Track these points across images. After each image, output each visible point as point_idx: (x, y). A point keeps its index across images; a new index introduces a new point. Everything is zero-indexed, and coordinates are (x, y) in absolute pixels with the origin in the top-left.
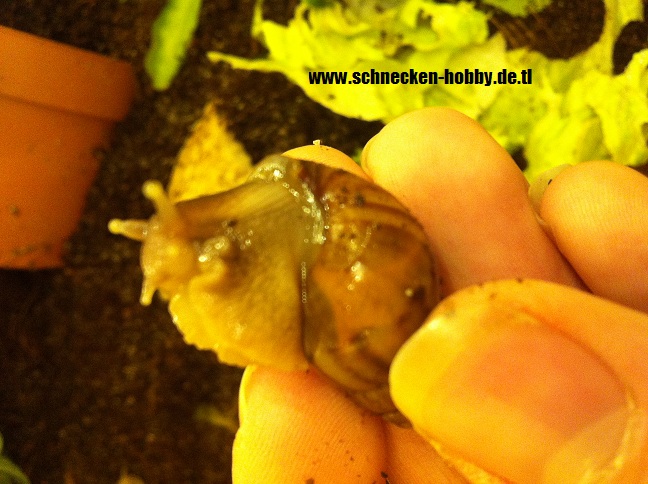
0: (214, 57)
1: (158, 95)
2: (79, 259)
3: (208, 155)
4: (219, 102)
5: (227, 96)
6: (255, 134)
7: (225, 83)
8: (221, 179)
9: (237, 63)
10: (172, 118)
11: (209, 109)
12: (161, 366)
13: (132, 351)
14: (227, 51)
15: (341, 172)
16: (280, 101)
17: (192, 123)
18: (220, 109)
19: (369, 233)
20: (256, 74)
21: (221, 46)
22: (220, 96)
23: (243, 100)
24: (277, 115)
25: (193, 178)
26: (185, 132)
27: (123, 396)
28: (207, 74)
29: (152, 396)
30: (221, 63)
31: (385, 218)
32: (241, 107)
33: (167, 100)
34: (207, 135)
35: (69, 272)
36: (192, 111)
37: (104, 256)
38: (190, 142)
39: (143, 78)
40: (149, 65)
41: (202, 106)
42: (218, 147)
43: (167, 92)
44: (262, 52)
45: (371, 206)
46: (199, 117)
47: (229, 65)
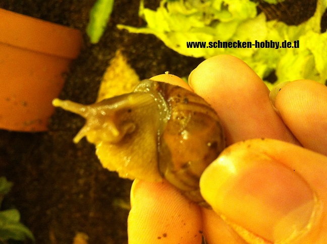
0: (120, 27)
1: (93, 46)
2: (56, 127)
3: (118, 75)
4: (123, 49)
5: (127, 46)
6: (141, 65)
7: (126, 40)
8: (125, 87)
9: (132, 30)
10: (100, 57)
11: (118, 52)
12: (96, 179)
13: (82, 172)
14: (127, 24)
15: (177, 87)
16: (153, 48)
17: (110, 60)
18: (123, 53)
19: (190, 116)
20: (141, 35)
21: (124, 21)
22: (123, 46)
23: (135, 48)
24: (151, 55)
25: (111, 87)
26: (106, 64)
27: (78, 194)
28: (117, 35)
29: (92, 194)
30: (124, 30)
31: (198, 109)
32: (134, 51)
33: (98, 49)
34: (117, 66)
35: (51, 133)
36: (110, 54)
37: (68, 125)
38: (109, 69)
39: (86, 37)
40: (88, 31)
41: (115, 51)
42: (123, 71)
43: (98, 45)
44: (144, 24)
45: (192, 103)
46: (114, 57)
47: (127, 31)
